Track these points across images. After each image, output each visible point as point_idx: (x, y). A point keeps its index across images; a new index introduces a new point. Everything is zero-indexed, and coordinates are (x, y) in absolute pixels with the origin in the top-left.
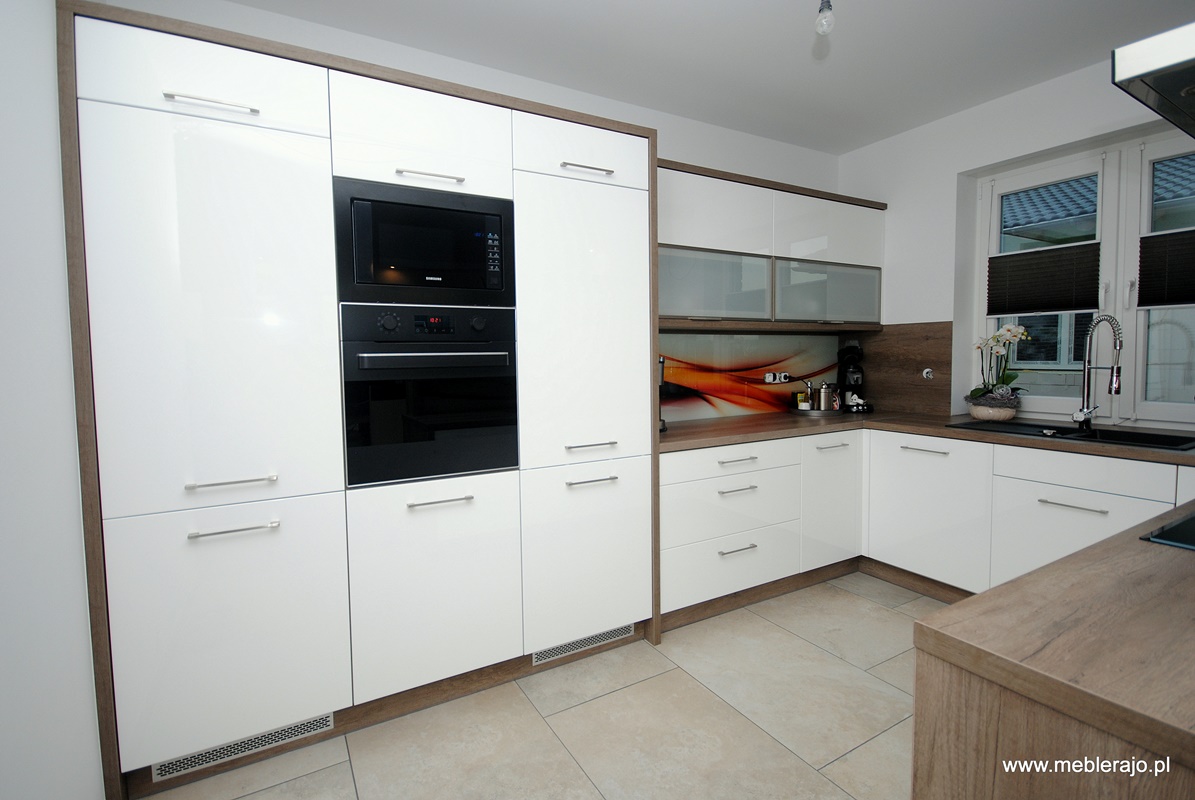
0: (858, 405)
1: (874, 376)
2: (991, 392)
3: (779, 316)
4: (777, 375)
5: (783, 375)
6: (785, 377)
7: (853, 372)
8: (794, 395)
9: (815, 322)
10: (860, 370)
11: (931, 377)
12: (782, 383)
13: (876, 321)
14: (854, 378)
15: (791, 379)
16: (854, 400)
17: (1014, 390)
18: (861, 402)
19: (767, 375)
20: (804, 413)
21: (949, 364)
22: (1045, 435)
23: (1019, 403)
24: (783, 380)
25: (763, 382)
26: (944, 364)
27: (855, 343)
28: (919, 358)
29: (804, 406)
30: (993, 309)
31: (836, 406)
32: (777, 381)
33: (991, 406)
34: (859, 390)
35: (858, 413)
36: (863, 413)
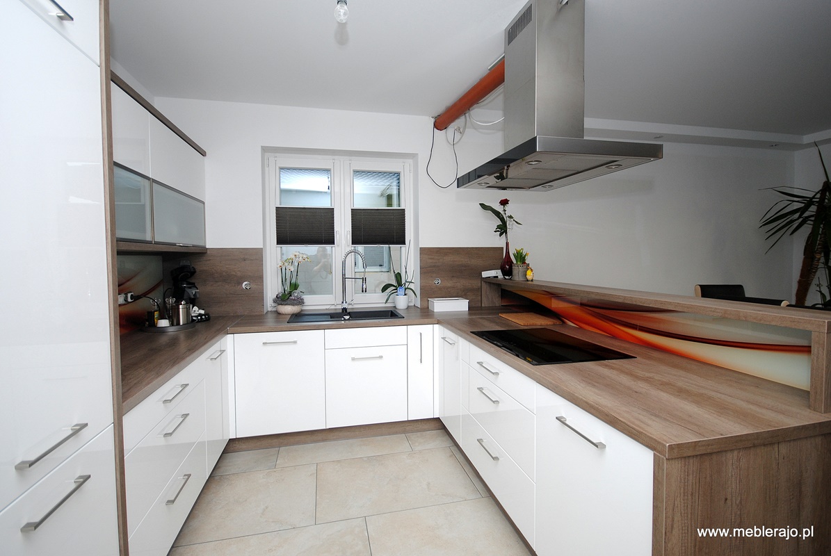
0: (200, 315)
3: (157, 239)
5: (129, 295)
6: (131, 297)
7: (189, 287)
12: (128, 303)
14: (193, 293)
15: (135, 298)
16: (195, 310)
18: (202, 312)
20: (163, 330)
21: (261, 278)
22: (345, 320)
24: (129, 300)
28: (239, 274)
29: (162, 323)
30: (281, 241)
32: (126, 301)
35: (201, 322)
36: (204, 321)
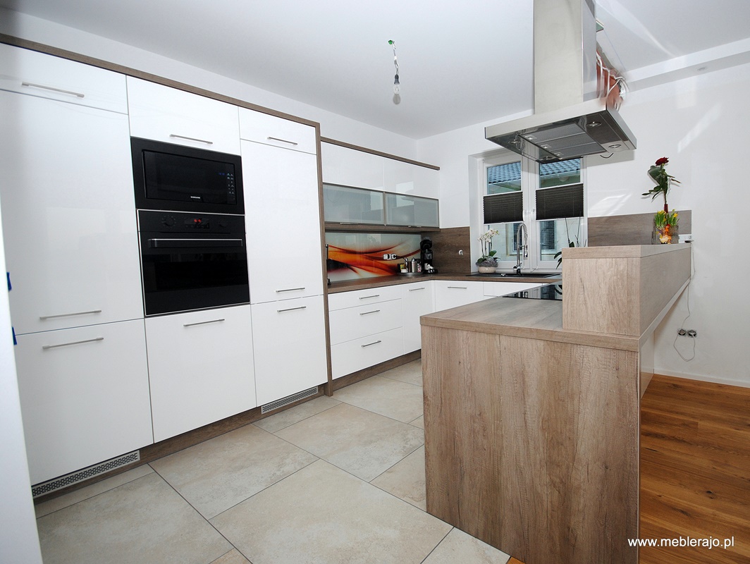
0: (430, 269)
1: (438, 255)
2: (485, 259)
3: (388, 223)
4: (390, 255)
5: (393, 255)
7: (428, 253)
8: (399, 265)
9: (407, 226)
11: (462, 254)
12: (393, 259)
13: (437, 226)
14: (428, 256)
15: (397, 257)
16: (428, 267)
19: (385, 255)
20: (404, 275)
21: (469, 247)
23: (497, 264)
25: (382, 259)
27: (427, 238)
28: (457, 245)
29: (404, 271)
30: (487, 221)
31: (420, 270)
32: (390, 258)
33: (486, 266)
35: (431, 273)
36: (433, 273)
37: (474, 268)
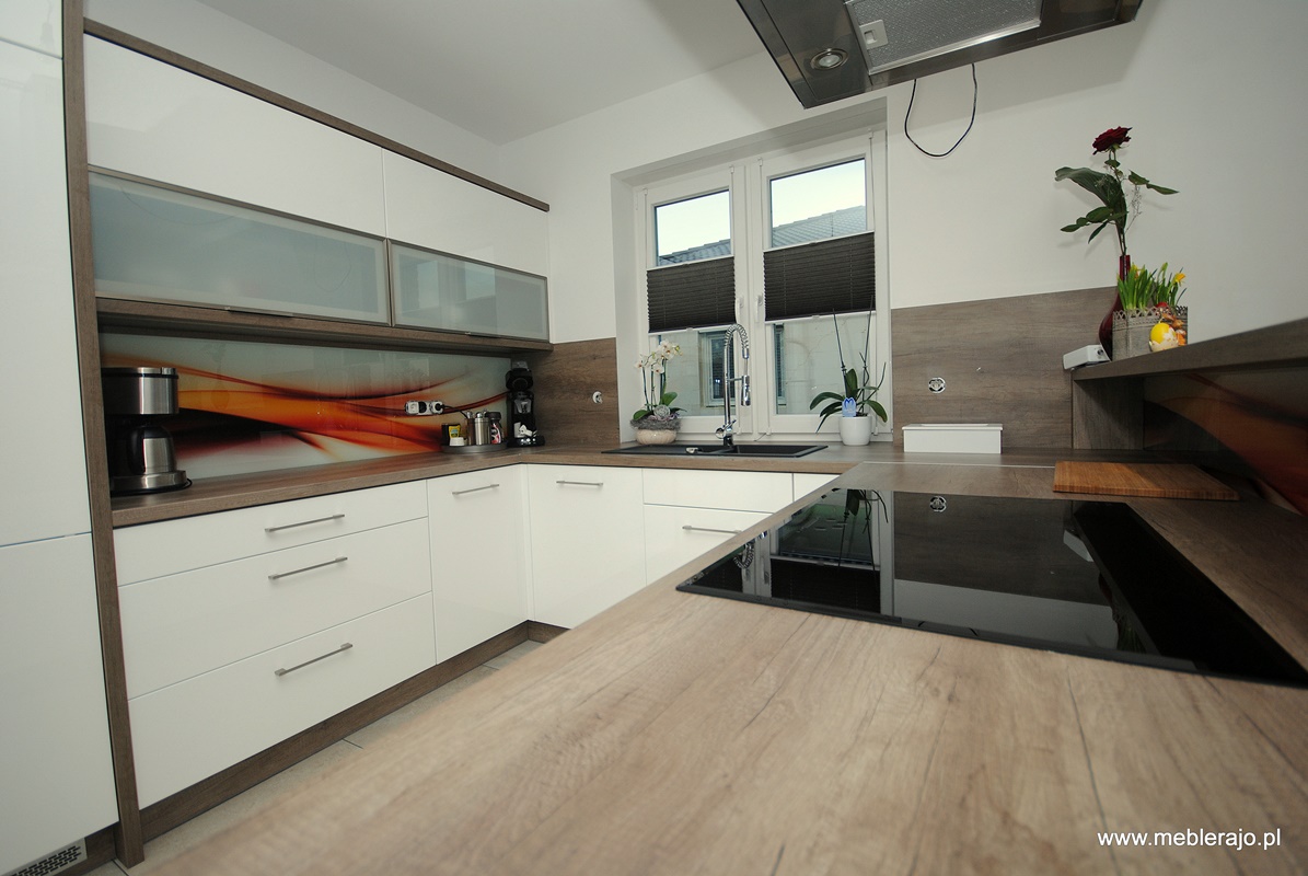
0: (527, 437)
1: (547, 403)
2: (652, 413)
3: (401, 320)
4: (428, 404)
5: (434, 404)
6: (438, 407)
7: (523, 400)
8: (445, 428)
9: (462, 333)
10: (530, 396)
11: (600, 401)
12: (434, 414)
13: (544, 338)
14: (523, 405)
15: (447, 410)
16: (522, 431)
17: (674, 411)
18: (529, 433)
19: (410, 404)
20: (457, 450)
21: (615, 385)
22: (688, 454)
23: (678, 424)
24: (435, 411)
25: (404, 413)
26: (610, 386)
27: (523, 365)
28: (589, 380)
29: (456, 441)
30: (656, 325)
31: (498, 439)
32: (428, 412)
33: (653, 429)
34: (529, 421)
35: (526, 446)
36: (531, 445)
37: (627, 433)
